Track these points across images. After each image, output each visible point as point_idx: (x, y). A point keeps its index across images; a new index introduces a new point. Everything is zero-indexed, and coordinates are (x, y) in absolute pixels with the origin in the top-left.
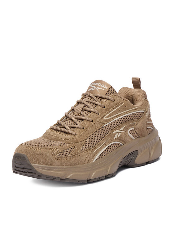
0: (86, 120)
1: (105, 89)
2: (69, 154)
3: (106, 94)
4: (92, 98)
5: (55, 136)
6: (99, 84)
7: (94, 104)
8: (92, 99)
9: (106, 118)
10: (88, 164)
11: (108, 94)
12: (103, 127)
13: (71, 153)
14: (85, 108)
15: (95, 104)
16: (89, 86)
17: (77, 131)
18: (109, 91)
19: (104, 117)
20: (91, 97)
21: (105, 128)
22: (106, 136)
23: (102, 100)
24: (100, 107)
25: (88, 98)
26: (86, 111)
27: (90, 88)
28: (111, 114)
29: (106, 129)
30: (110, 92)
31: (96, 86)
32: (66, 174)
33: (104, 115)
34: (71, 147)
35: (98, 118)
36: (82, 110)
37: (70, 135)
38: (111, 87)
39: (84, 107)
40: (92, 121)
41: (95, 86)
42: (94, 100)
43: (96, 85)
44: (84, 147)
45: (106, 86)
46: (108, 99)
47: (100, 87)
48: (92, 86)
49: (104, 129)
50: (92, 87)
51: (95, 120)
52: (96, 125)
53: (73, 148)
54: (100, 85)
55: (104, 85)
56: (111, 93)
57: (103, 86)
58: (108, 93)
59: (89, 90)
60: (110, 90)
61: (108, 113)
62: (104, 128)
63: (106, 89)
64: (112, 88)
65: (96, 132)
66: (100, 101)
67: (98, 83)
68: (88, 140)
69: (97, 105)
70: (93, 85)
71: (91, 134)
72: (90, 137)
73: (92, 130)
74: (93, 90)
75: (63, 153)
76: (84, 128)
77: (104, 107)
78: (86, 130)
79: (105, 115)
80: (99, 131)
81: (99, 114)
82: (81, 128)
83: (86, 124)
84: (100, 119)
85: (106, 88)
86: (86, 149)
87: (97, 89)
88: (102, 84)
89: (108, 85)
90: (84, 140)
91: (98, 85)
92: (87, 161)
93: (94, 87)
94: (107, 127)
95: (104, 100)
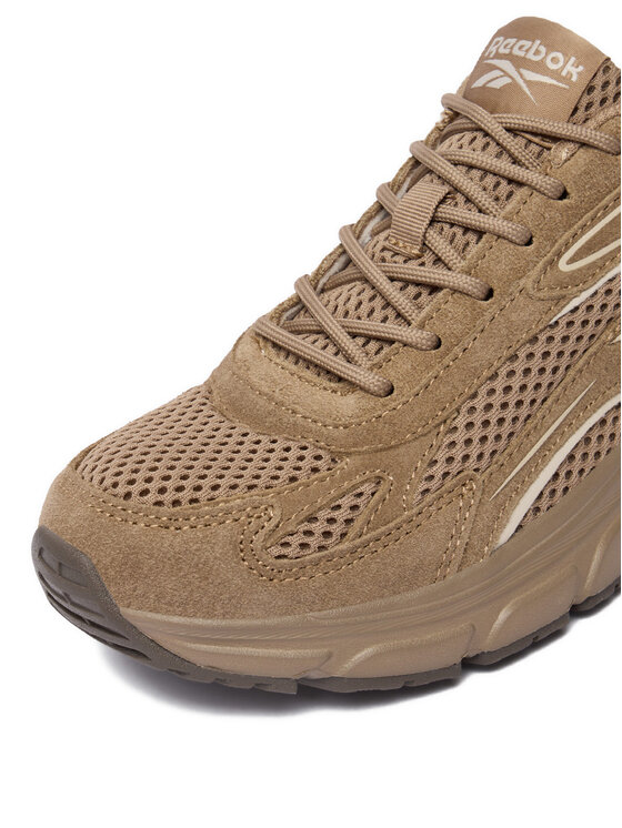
0: (454, 291)
1: (567, 79)
2: (343, 535)
3: (576, 109)
4: (493, 139)
5: (271, 399)
6: (532, 49)
7: (503, 177)
8: (493, 144)
9: (572, 261)
10: (466, 571)
11: (587, 108)
12: (557, 322)
13: (357, 525)
14: (448, 211)
15: (510, 181)
16: (483, 58)
17: (400, 367)
18: (590, 89)
19: (559, 255)
20: (486, 134)
21: (570, 324)
22: (572, 372)
23: (549, 149)
24: (537, 198)
25: (468, 136)
26: (452, 225)
27: (483, 67)
28: (601, 231)
29: (575, 331)
30: (597, 95)
31: (519, 63)
32: (329, 656)
33: (561, 241)
34: (355, 487)
35: (521, 273)
36: (433, 221)
37: (359, 394)
38: (607, 65)
39: (442, 201)
40: (490, 294)
41: (510, 57)
42: (503, 150)
43: (516, 52)
44: (438, 470)
45: (573, 59)
46: (583, 144)
47: (539, 67)
48: (498, 56)
49: (558, 333)
50: (496, 62)
51: (509, 282)
52: (514, 317)
53: (367, 488)
54: (537, 52)
55: (560, 55)
56: (603, 101)
57: (557, 61)
58: (584, 103)
59: (479, 83)
60: (599, 82)
61: (584, 229)
62: (563, 323)
63: (574, 79)
64: (607, 69)
65: (514, 358)
66: (540, 155)
67: (527, 44)
68: (461, 421)
69: (520, 184)
70: (502, 51)
71: (483, 378)
72: (474, 396)
73: (485, 353)
74: (497, 84)
75: (309, 533)
76: (438, 345)
77: (564, 195)
78: (451, 356)
79: (567, 246)
80: (528, 349)
81: (529, 243)
82: (425, 343)
83: (450, 315)
84: (534, 274)
85: (574, 71)
86: (449, 483)
87: (521, 82)
88: (550, 48)
89: (587, 52)
90: (439, 425)
91: (530, 56)
92: (457, 557)
93: (506, 65)
94: (579, 317)
95: (564, 152)
